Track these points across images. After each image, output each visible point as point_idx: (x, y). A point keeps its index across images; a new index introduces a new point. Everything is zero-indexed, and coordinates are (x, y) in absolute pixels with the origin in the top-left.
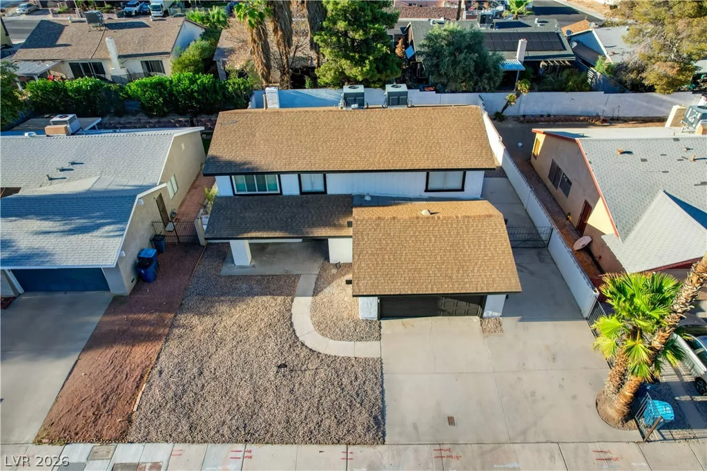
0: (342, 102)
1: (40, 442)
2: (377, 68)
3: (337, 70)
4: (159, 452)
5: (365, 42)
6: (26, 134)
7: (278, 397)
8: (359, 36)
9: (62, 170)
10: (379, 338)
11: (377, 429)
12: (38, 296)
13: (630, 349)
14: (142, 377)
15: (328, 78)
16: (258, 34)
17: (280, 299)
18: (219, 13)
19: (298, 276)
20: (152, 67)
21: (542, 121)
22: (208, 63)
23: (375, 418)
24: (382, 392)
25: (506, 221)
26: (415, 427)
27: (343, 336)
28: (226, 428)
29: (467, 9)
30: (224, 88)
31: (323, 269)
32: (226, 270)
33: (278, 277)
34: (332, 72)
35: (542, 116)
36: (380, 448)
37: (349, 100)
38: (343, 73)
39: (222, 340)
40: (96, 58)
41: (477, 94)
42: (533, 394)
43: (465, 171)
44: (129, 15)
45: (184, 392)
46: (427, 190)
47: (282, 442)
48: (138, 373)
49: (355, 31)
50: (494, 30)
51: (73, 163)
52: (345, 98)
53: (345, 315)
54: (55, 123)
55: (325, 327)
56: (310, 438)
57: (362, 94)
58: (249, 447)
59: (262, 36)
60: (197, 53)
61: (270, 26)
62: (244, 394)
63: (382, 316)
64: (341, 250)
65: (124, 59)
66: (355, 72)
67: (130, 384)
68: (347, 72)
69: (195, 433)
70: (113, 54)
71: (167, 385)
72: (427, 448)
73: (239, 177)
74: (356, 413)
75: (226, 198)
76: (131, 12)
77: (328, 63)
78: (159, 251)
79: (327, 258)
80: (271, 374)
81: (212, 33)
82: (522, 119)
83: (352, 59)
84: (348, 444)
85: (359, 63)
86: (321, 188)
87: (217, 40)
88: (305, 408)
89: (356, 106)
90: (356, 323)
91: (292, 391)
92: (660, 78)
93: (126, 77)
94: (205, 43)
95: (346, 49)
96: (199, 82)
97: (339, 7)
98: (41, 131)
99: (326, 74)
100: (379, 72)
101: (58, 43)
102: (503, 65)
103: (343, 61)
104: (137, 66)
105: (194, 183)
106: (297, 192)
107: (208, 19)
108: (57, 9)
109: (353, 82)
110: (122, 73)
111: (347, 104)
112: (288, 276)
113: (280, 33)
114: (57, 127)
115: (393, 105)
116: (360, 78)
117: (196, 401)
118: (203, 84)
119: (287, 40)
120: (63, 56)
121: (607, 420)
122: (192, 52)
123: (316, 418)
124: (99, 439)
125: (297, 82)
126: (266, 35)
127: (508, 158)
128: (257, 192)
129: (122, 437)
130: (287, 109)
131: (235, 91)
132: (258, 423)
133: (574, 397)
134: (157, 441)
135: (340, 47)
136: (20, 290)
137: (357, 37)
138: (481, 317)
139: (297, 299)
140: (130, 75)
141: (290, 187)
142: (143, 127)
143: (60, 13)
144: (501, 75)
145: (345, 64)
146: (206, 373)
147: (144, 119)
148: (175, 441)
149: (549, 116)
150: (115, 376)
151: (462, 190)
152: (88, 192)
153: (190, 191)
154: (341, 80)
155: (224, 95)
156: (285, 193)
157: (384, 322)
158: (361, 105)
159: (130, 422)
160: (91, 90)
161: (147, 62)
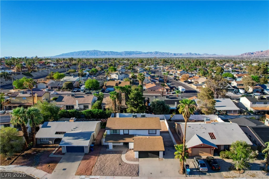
0: (132, 116)
1: (76, 175)
2: (140, 109)
3: (131, 109)
4: (98, 177)
5: (138, 104)
6: (66, 121)
7: (119, 169)
8: (136, 102)
9: (74, 129)
10: (139, 161)
11: (138, 174)
12: (70, 153)
13: (179, 156)
14: (93, 166)
15: (129, 111)
16: (114, 102)
17: (119, 155)
18: (101, 94)
19: (123, 151)
20: (86, 107)
22: (100, 106)
23: (137, 173)
24: (139, 169)
25: (163, 139)
26: (145, 174)
27: (131, 161)
28: (110, 174)
29: (167, 92)
30: (105, 113)
31: (128, 150)
32: (107, 150)
33: (118, 151)
34: (130, 110)
35: (180, 120)
36: (138, 177)
37: (134, 116)
38: (132, 110)
39: (108, 161)
41: (164, 115)
42: (167, 170)
43: (156, 130)
44: (75, 92)
45: (101, 168)
46: (149, 134)
47: (120, 176)
48: (92, 165)
49: (135, 101)
50: (170, 99)
51: (76, 127)
52: (133, 116)
53: (132, 157)
54: (71, 119)
55: (128, 159)
56: (125, 175)
57: (136, 115)
58: (114, 176)
59: (115, 102)
60: (97, 104)
61: (117, 100)
62: (113, 169)
63: (139, 157)
64: (131, 145)
65: (79, 105)
66: (135, 110)
67: (91, 167)
68: (133, 110)
69: (104, 174)
70: (77, 104)
71: (98, 167)
72: (146, 177)
73: (112, 130)
74: (134, 172)
75: (109, 135)
76: (75, 91)
77: (129, 108)
79: (128, 148)
80: (118, 166)
81: (100, 99)
82: (175, 121)
83: (134, 107)
84: (132, 176)
85: (136, 108)
86: (128, 133)
87: (102, 101)
88: (124, 171)
89: (135, 117)
90: (134, 159)
91: (122, 168)
92: (204, 112)
93: (79, 109)
94: (99, 102)
95: (133, 105)
96: (100, 111)
97: (132, 97)
98: (68, 121)
99: (128, 110)
100: (141, 110)
101: (62, 101)
102: (170, 108)
103: (132, 108)
104: (82, 107)
105: (99, 133)
106: (123, 134)
107: (98, 95)
108: (56, 90)
109: (135, 112)
110: (78, 108)
111: (133, 117)
112: (121, 151)
113: (119, 101)
114: (72, 120)
115: (143, 117)
116: (136, 111)
117: (104, 170)
118: (100, 112)
119: (120, 103)
120: (65, 104)
121: (180, 174)
122: (96, 104)
123: (126, 172)
124: (86, 175)
125: (122, 112)
126: (116, 102)
127: (169, 130)
128: (115, 134)
129: (91, 175)
130: (121, 118)
131: (108, 113)
132: (116, 173)
133: (175, 170)
134: (97, 176)
135: (132, 105)
136: (66, 152)
137: (136, 103)
138: (159, 158)
139: (122, 155)
141: (122, 133)
142: (85, 121)
143: (56, 91)
144: (170, 110)
145: (133, 108)
146: (105, 166)
147: (85, 119)
148: (100, 176)
149: (182, 120)
150: (88, 166)
151: (156, 134)
152: (81, 132)
153: (98, 135)
154: (132, 112)
155: (105, 114)
156: (120, 134)
157: (139, 159)
158: (136, 117)
159: (92, 173)
160: (74, 112)
161: (85, 106)
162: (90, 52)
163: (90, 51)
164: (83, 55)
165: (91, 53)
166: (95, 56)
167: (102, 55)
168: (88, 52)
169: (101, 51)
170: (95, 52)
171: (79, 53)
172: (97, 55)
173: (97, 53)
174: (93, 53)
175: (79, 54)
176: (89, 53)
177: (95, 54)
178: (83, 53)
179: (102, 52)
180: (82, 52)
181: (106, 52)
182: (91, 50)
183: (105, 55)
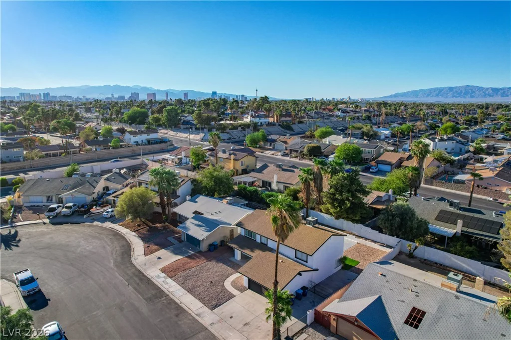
1: (160, 270)
6: (218, 200)
7: (203, 288)
9: (215, 213)
10: (242, 292)
11: (214, 307)
14: (186, 269)
21: (435, 266)
23: (217, 305)
24: (225, 302)
26: (222, 312)
27: (235, 287)
28: (188, 287)
32: (231, 259)
35: (436, 263)
36: (210, 311)
40: (270, 181)
45: (190, 276)
50: (461, 212)
51: (219, 212)
55: (233, 282)
62: (199, 283)
63: (249, 287)
65: (278, 183)
70: (275, 181)
71: (188, 273)
72: (218, 317)
74: (214, 301)
75: (242, 236)
78: (221, 246)
84: (205, 305)
91: (208, 289)
101: (262, 172)
110: (276, 188)
113: (316, 188)
115: (308, 224)
117: (189, 279)
128: (250, 237)
129: (171, 277)
132: (194, 290)
134: (175, 282)
136: (186, 240)
139: (237, 273)
140: (278, 190)
146: (198, 276)
149: (441, 265)
157: (248, 290)
159: (176, 275)
162: (455, 90)
163: (456, 87)
164: (437, 95)
165: (456, 92)
166: (465, 98)
167: (485, 95)
168: (451, 89)
169: (484, 87)
170: (469, 90)
171: (430, 92)
172: (472, 97)
173: (473, 92)
174: (463, 91)
175: (428, 95)
176: (452, 92)
177: (466, 93)
178: (439, 91)
179: (487, 89)
180: (435, 89)
181: (496, 91)
182: (458, 86)
183: (492, 96)
